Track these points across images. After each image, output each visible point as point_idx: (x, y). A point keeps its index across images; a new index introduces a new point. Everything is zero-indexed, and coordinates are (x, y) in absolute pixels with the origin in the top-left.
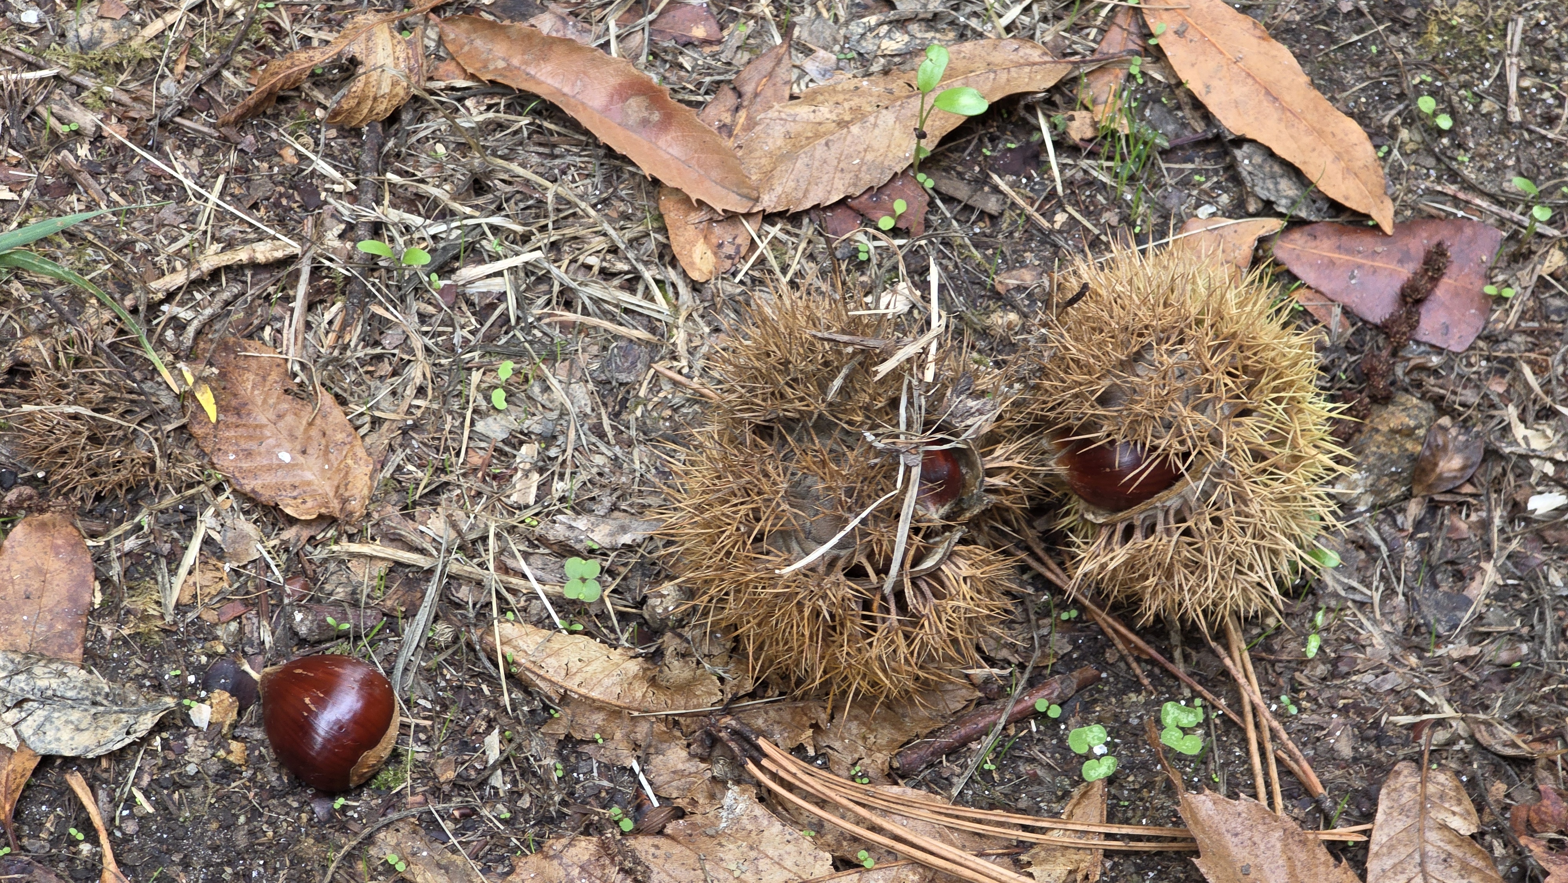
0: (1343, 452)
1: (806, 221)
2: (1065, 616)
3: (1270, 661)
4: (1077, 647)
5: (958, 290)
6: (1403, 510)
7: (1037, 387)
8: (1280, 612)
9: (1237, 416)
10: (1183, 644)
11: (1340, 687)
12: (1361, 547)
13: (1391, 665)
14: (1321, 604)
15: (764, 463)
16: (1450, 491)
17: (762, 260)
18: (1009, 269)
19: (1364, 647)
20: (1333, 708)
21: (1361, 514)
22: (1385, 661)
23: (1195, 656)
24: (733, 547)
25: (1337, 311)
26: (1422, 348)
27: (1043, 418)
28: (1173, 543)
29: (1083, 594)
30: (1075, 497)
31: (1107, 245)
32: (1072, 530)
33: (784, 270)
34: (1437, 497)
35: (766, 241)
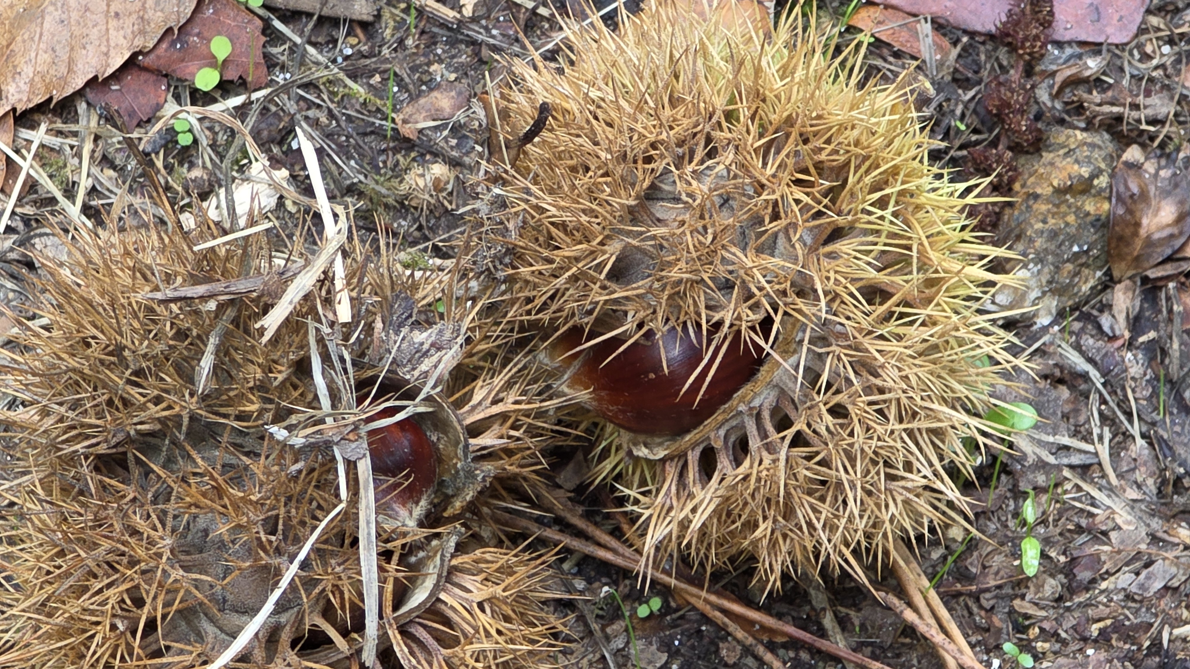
0: (1001, 252)
1: (82, 107)
2: (643, 611)
3: (970, 594)
4: (673, 654)
5: (344, 151)
6: (1106, 307)
7: (511, 280)
8: (966, 518)
9: (826, 242)
10: (832, 603)
11: (1087, 605)
12: (1061, 381)
13: (1153, 550)
14: (1023, 486)
15: (126, 515)
16: (1169, 259)
17: (31, 186)
18: (413, 98)
19: (1105, 533)
20: (1085, 640)
21: (1045, 329)
22: (1143, 547)
23: (856, 618)
24: (113, 656)
25: (926, 28)
26: (1068, 51)
27: (534, 325)
28: (782, 463)
29: (664, 571)
30: (610, 427)
31: (551, 19)
32: (618, 478)
33: (70, 192)
34: (1153, 274)
35: (29, 157)
